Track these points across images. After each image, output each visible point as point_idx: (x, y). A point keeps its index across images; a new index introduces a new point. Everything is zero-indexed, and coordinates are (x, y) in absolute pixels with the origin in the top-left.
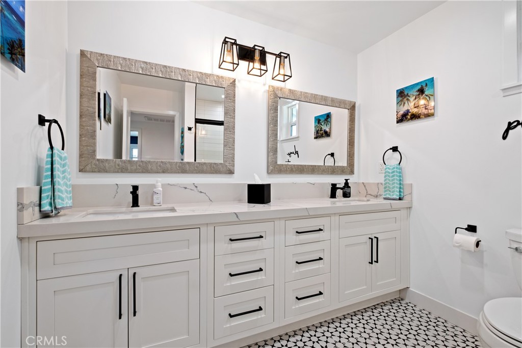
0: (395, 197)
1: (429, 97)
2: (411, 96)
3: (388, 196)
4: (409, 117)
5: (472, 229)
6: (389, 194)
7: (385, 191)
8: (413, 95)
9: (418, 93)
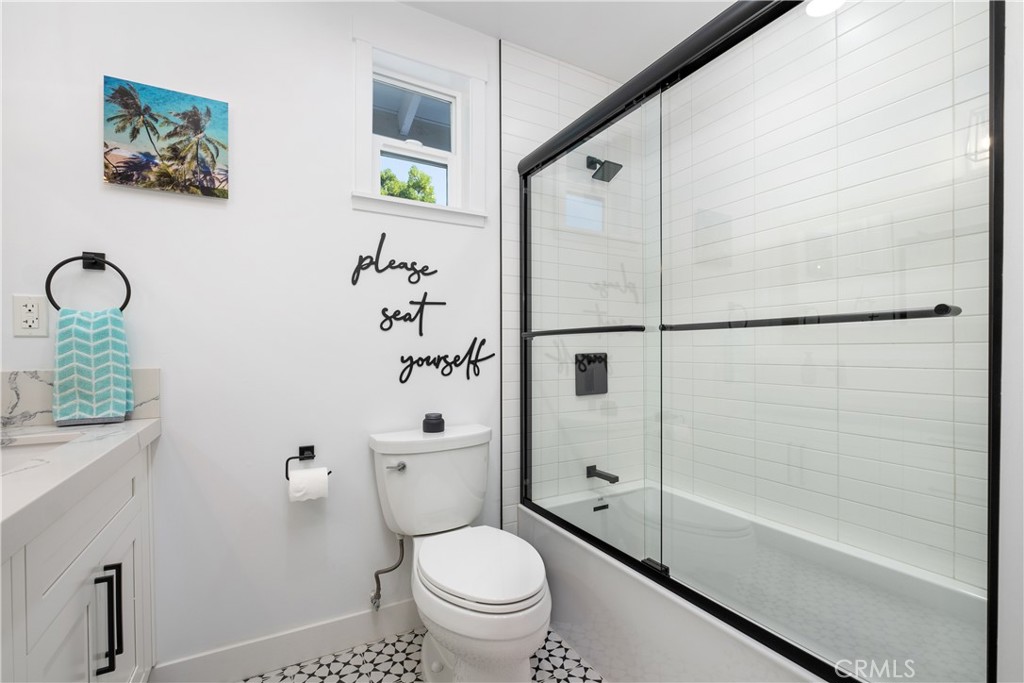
0: (110, 412)
1: (217, 149)
2: (161, 120)
3: (78, 414)
4: (153, 178)
5: (306, 453)
6: (83, 408)
7: (64, 400)
8: (168, 122)
9: (182, 122)
